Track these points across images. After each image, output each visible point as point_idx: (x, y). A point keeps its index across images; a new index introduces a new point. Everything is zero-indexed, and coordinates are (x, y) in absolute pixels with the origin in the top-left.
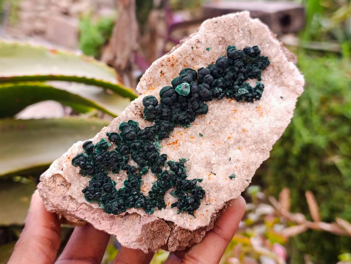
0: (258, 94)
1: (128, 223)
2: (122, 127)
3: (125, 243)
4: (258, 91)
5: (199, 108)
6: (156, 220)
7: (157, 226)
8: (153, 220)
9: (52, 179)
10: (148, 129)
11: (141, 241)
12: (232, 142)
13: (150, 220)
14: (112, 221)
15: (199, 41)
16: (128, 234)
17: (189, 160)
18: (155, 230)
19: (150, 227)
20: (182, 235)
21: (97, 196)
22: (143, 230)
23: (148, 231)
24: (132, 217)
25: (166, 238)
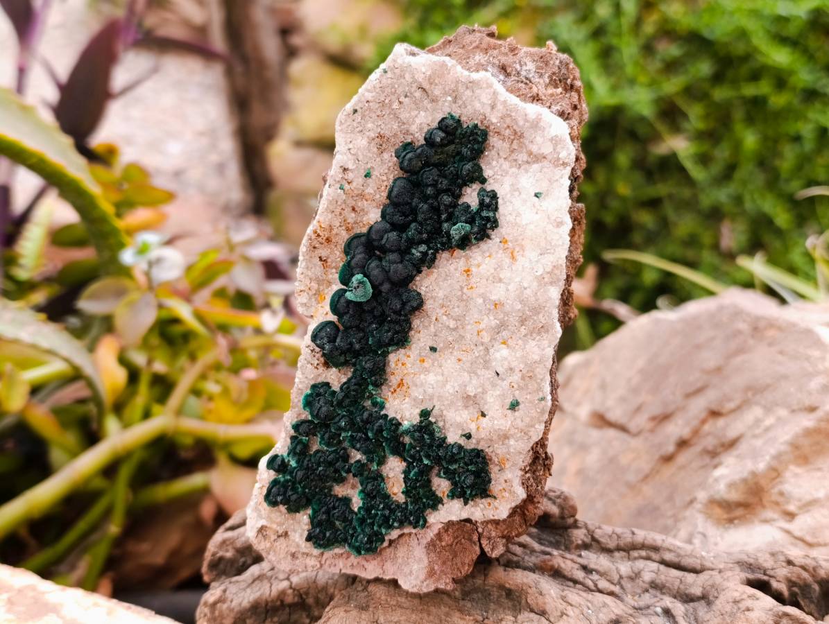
0: (488, 219)
1: (401, 552)
2: (309, 403)
3: (413, 587)
4: (484, 214)
5: (404, 304)
6: (439, 529)
7: (448, 535)
8: (436, 531)
9: (260, 535)
10: (345, 387)
11: (435, 573)
12: (486, 338)
13: (430, 534)
14: (379, 559)
15: (345, 169)
16: (411, 572)
17: (434, 406)
18: (450, 542)
19: (438, 542)
20: (499, 527)
21: (331, 538)
22: (429, 554)
23: (438, 550)
24: (404, 539)
25: (475, 544)
